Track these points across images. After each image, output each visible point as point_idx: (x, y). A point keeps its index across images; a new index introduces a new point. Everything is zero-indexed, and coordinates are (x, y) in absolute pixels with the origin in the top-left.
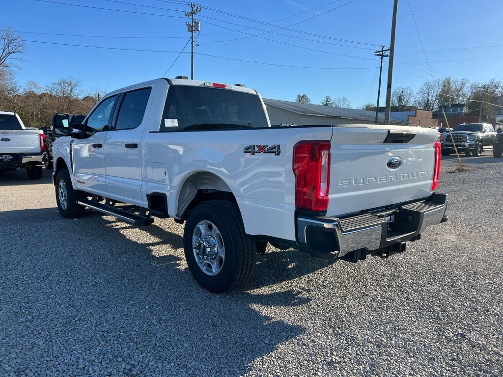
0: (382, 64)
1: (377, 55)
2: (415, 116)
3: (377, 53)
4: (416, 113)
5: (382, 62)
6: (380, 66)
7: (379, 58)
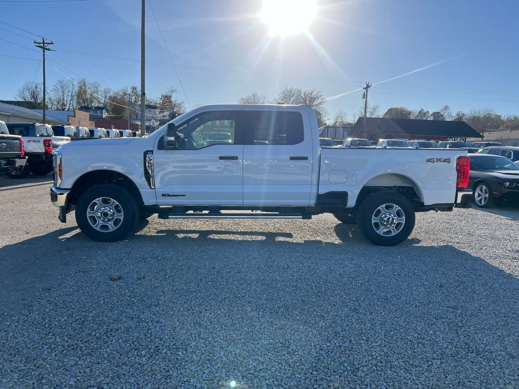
0: (44, 57)
1: (39, 46)
2: (75, 117)
3: (38, 45)
4: (75, 113)
5: (44, 55)
6: (43, 60)
7: (41, 50)
